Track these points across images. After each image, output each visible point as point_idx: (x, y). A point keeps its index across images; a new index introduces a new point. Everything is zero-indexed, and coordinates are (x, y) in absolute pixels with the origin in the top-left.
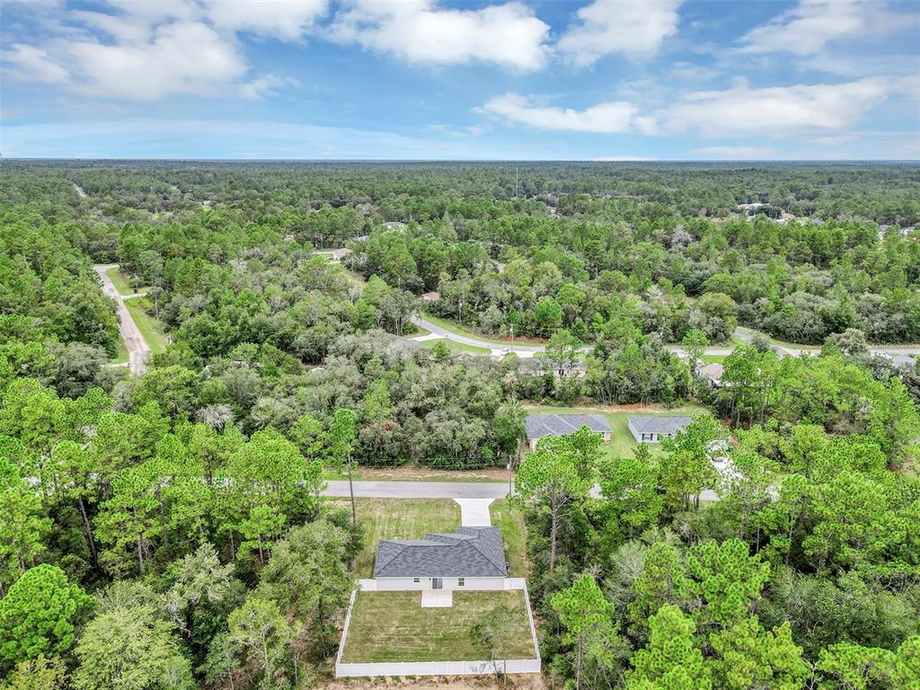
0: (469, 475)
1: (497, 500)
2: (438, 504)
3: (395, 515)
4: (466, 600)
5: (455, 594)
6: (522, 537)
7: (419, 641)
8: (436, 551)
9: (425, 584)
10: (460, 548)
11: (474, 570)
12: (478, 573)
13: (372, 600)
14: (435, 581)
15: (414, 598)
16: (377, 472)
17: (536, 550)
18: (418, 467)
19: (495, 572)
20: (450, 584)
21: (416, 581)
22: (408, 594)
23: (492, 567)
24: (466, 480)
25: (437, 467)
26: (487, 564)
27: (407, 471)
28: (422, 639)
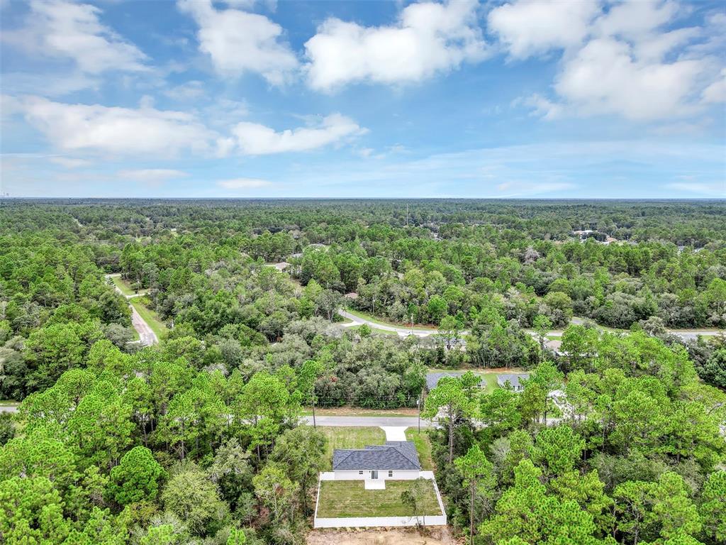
0: (389, 412)
1: (410, 428)
2: (369, 430)
3: (341, 436)
4: (394, 486)
5: (387, 482)
6: (428, 449)
7: (366, 509)
8: (373, 454)
9: (367, 475)
10: (389, 452)
11: (399, 465)
12: (402, 468)
13: (332, 486)
14: (373, 473)
15: (360, 485)
16: (325, 411)
17: (439, 454)
18: (353, 407)
19: (413, 467)
20: (383, 475)
21: (361, 473)
22: (355, 482)
23: (410, 464)
24: (387, 416)
25: (366, 407)
26: (407, 462)
27: (346, 410)
28: (368, 507)
